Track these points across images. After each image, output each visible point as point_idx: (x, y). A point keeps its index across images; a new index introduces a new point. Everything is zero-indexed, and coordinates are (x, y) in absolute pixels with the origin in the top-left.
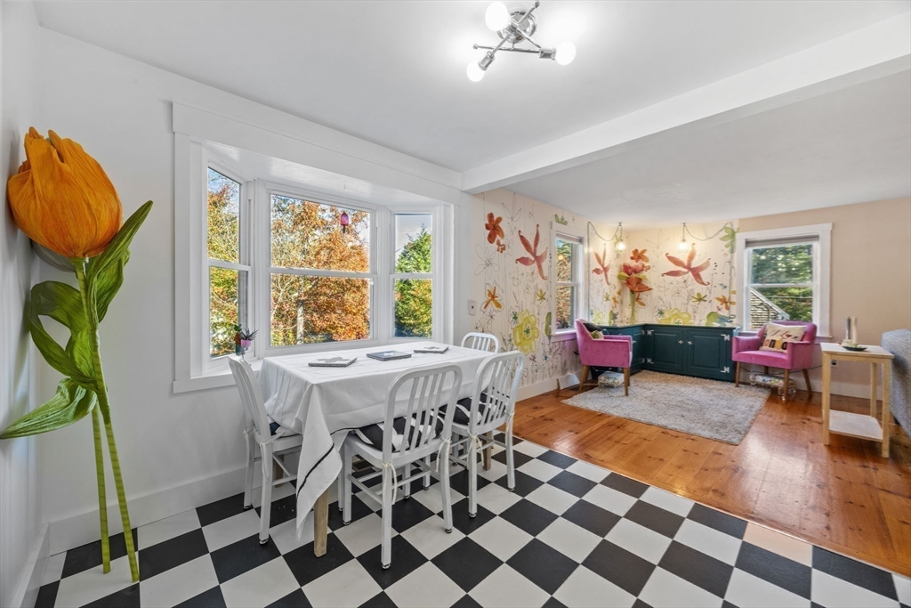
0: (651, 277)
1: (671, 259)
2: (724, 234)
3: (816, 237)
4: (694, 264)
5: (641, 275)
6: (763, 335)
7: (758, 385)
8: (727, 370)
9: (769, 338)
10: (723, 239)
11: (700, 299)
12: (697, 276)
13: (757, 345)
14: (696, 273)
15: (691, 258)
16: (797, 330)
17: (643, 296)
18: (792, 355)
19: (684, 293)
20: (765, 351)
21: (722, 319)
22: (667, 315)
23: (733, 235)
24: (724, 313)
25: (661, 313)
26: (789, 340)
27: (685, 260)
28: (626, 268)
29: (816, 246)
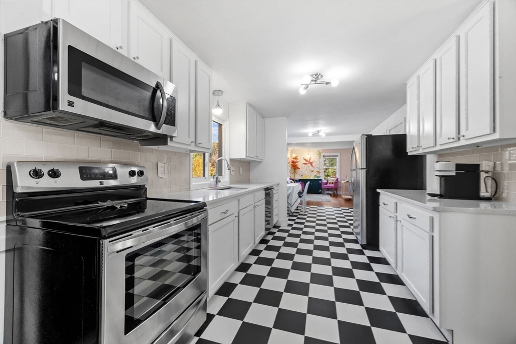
0: (299, 165)
1: (304, 159)
2: (318, 153)
3: (337, 156)
4: (311, 161)
5: (296, 164)
6: (328, 181)
7: (328, 194)
8: (320, 191)
9: (329, 181)
10: (318, 154)
11: (312, 171)
12: (312, 165)
13: (327, 183)
14: (311, 164)
15: (310, 159)
16: (335, 179)
17: (297, 170)
18: (335, 185)
19: (308, 169)
20: (328, 185)
21: (318, 177)
22: (304, 176)
23: (320, 153)
24: (318, 175)
25: (302, 176)
26: (333, 182)
27: (308, 160)
28: (293, 162)
29: (337, 158)
